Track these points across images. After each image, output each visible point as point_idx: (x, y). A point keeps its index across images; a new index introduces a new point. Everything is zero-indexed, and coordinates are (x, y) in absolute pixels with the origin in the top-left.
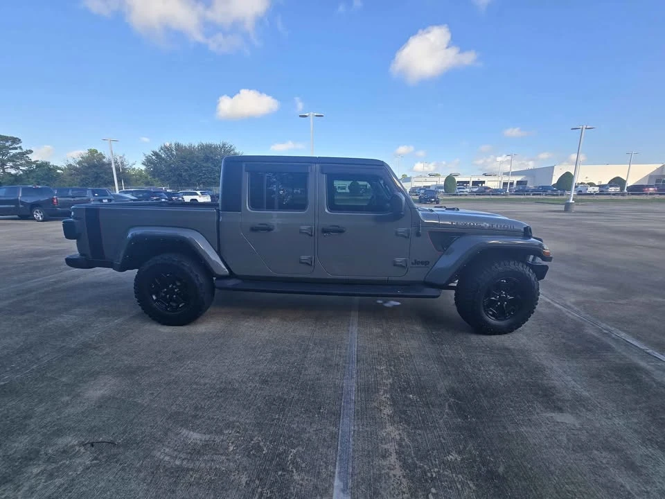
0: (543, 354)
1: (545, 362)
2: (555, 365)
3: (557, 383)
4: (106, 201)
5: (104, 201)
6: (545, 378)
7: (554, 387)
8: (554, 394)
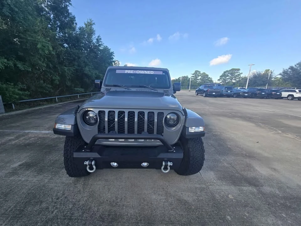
0: (46, 181)
1: (41, 177)
2: (35, 180)
3: (28, 172)
4: (230, 92)
5: (228, 92)
6: (34, 170)
7: (28, 170)
8: (26, 167)
